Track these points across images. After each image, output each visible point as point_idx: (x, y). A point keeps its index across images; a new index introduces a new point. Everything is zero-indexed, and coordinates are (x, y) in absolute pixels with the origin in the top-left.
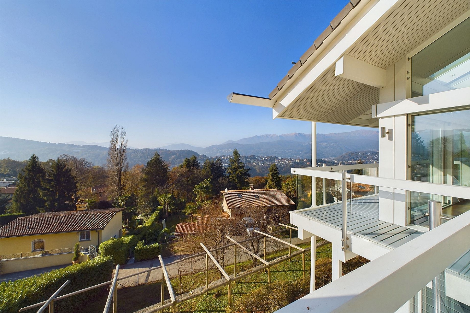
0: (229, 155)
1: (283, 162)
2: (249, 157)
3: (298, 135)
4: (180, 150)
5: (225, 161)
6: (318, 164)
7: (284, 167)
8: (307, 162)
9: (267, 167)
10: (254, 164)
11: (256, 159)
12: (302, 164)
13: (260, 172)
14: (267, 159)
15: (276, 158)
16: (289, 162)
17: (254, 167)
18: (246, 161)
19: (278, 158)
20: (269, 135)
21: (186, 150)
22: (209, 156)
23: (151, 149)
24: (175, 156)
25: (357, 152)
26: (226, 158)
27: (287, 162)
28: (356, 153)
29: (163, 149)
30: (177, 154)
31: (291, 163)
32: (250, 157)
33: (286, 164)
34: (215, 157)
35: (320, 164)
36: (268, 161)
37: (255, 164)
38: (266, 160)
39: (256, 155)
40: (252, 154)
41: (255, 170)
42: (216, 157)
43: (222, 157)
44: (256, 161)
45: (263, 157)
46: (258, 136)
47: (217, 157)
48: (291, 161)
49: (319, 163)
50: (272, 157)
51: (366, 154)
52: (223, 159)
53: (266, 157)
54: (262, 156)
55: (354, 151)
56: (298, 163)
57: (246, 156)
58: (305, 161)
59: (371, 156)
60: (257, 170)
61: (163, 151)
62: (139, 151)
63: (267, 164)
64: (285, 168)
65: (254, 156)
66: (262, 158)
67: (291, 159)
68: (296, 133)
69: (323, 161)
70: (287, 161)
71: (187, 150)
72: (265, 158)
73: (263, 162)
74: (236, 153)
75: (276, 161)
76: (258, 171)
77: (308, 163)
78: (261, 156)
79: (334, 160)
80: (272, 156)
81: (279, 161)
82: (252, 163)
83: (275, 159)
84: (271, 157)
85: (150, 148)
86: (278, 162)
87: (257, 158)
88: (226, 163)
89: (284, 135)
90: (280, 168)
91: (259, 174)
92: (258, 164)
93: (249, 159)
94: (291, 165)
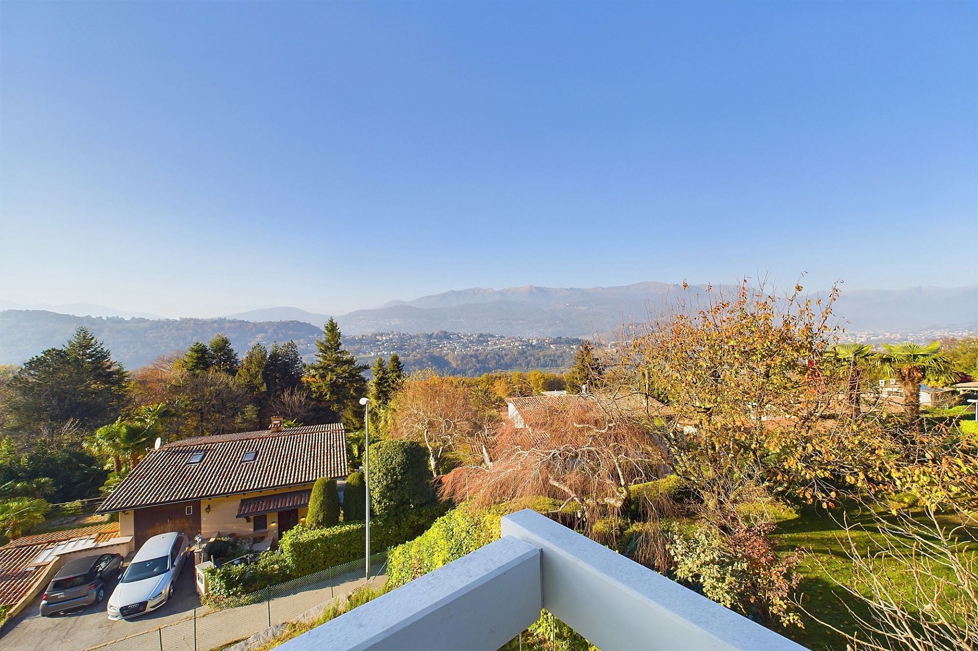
0: (392, 332)
1: (504, 345)
2: (434, 336)
3: (534, 290)
5: (383, 344)
6: (571, 347)
7: (506, 355)
8: (550, 344)
9: (471, 356)
10: (445, 350)
11: (450, 339)
12: (540, 347)
13: (458, 365)
14: (472, 338)
15: (492, 336)
16: (517, 344)
17: (444, 356)
18: (429, 344)
19: (495, 337)
20: (479, 290)
24: (264, 334)
26: (384, 338)
27: (512, 344)
29: (232, 318)
30: (269, 331)
31: (520, 347)
32: (437, 335)
33: (510, 350)
34: (360, 337)
35: (574, 347)
36: (474, 343)
37: (448, 349)
38: (471, 342)
39: (449, 331)
40: (443, 330)
42: (363, 336)
43: (376, 335)
44: (450, 343)
45: (465, 335)
46: (455, 291)
47: (365, 336)
48: (521, 342)
49: (572, 345)
50: (482, 334)
52: (378, 341)
53: (471, 336)
54: (462, 333)
56: (535, 346)
57: (429, 334)
58: (547, 341)
60: (450, 363)
61: (232, 325)
62: (169, 326)
63: (473, 350)
64: (508, 357)
65: (445, 333)
66: (462, 337)
67: (519, 338)
68: (531, 286)
69: (580, 341)
70: (512, 342)
71: (293, 322)
72: (469, 336)
73: (465, 346)
75: (490, 343)
76: (454, 365)
77: (551, 346)
78: (459, 333)
79: (600, 339)
80: (481, 332)
81: (497, 342)
82: (441, 348)
83: (489, 339)
84: (481, 335)
85: (200, 318)
86: (495, 344)
87: (451, 336)
88: (384, 348)
89: (509, 290)
90: (499, 356)
91: (455, 370)
92: (453, 350)
93: (436, 341)
94: (520, 351)
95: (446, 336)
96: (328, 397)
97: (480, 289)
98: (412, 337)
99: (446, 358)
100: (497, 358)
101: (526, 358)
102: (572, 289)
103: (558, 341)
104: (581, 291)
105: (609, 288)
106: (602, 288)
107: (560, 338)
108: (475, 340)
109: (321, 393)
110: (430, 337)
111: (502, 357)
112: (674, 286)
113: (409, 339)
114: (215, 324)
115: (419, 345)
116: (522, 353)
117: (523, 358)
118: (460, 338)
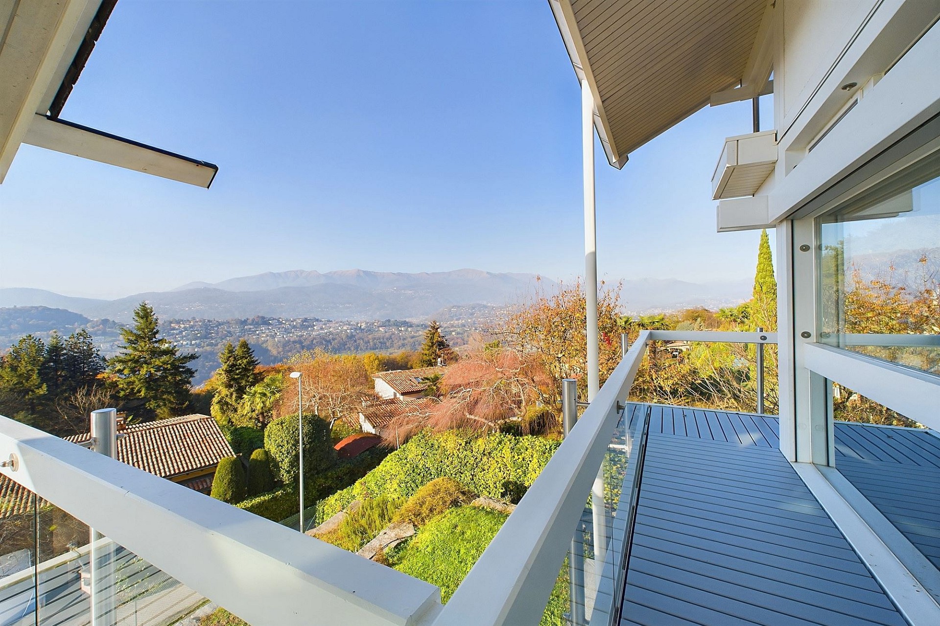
0: (194, 319)
1: (331, 330)
2: (249, 321)
3: (362, 274)
4: (9, 309)
5: (181, 332)
6: (400, 329)
7: (334, 339)
8: (379, 327)
9: (294, 342)
10: (263, 337)
11: (270, 324)
12: (369, 330)
13: (279, 353)
14: (295, 323)
15: (317, 320)
16: (345, 328)
17: (263, 343)
18: (243, 331)
19: (321, 321)
20: (302, 272)
21: (32, 307)
25: (460, 307)
26: (182, 326)
27: (340, 328)
28: (459, 307)
31: (348, 331)
32: (253, 320)
33: (338, 334)
35: (403, 329)
36: (298, 328)
37: (267, 335)
38: (294, 327)
39: (268, 316)
40: (260, 315)
41: (267, 351)
43: (171, 323)
44: (269, 329)
45: (287, 320)
46: (273, 273)
48: (349, 325)
49: (401, 327)
50: (306, 319)
51: (474, 308)
52: (174, 329)
53: (294, 320)
54: (283, 316)
55: (455, 304)
56: (364, 329)
57: (243, 320)
58: (376, 324)
59: (480, 311)
60: (270, 350)
63: (297, 336)
64: (336, 341)
65: (263, 318)
66: (284, 322)
67: (347, 321)
68: (359, 270)
69: (408, 323)
70: (340, 325)
71: (37, 308)
72: (292, 321)
73: (287, 331)
75: (315, 328)
76: (274, 352)
77: (381, 329)
78: (280, 318)
79: (425, 320)
80: (306, 317)
81: (324, 327)
82: (258, 334)
83: (315, 323)
84: (306, 320)
86: (322, 329)
87: (271, 322)
88: (182, 337)
89: (335, 273)
90: (326, 341)
91: (276, 358)
92: (273, 337)
93: (252, 327)
94: (349, 335)
95: (265, 322)
96: (142, 393)
97: (304, 271)
98: (220, 324)
99: (264, 345)
100: (324, 343)
101: (355, 341)
102: (399, 274)
103: (387, 324)
104: (408, 276)
105: (433, 273)
106: (427, 273)
107: (389, 321)
108: (298, 326)
109: (133, 389)
110: (244, 322)
111: (329, 341)
112: (488, 273)
113: (217, 326)
115: (229, 332)
116: (351, 337)
117: (352, 342)
118: (281, 323)
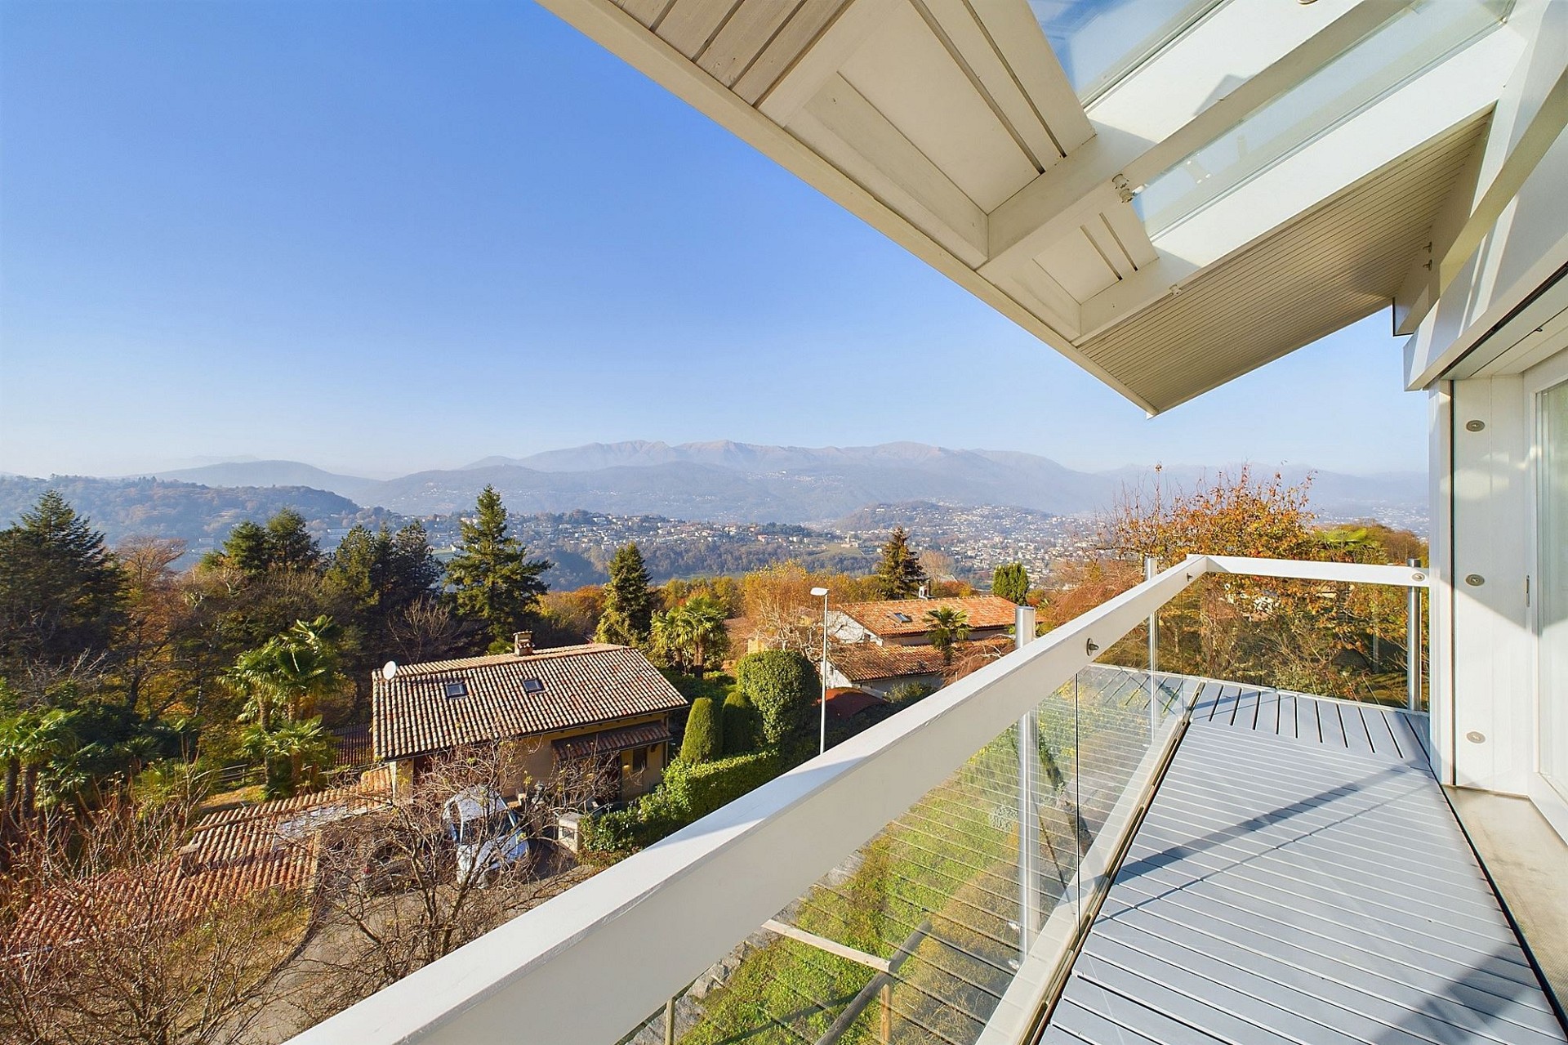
1: (683, 535)
2: (566, 518)
3: (732, 447)
4: (266, 489)
6: (791, 539)
7: (687, 551)
8: (757, 534)
10: (584, 542)
11: (594, 524)
12: (742, 539)
13: (605, 568)
14: (630, 523)
15: (663, 520)
16: (704, 534)
17: (583, 553)
18: (556, 532)
19: (669, 521)
20: (642, 443)
21: (293, 487)
22: (402, 515)
23: (102, 479)
24: (238, 510)
25: (891, 505)
27: (697, 534)
28: (889, 506)
29: (172, 479)
30: (249, 505)
31: (709, 538)
32: (571, 516)
33: (693, 542)
34: (431, 518)
35: (795, 539)
36: (634, 531)
37: (590, 541)
38: (629, 529)
39: (592, 510)
40: (581, 508)
41: (589, 564)
42: (436, 516)
43: (461, 515)
44: (592, 530)
45: (619, 518)
46: (600, 445)
47: (440, 516)
48: (711, 530)
49: (792, 536)
50: (647, 517)
51: (915, 509)
53: (630, 519)
54: (613, 512)
55: (883, 501)
56: (733, 537)
57: (557, 515)
58: (752, 529)
59: (925, 514)
60: (593, 565)
61: (170, 492)
62: (26, 490)
63: (632, 542)
64: (690, 554)
65: (585, 513)
66: (614, 520)
67: (709, 523)
68: (728, 442)
69: (803, 530)
70: (697, 530)
72: (626, 520)
73: (619, 535)
74: (490, 503)
75: (660, 531)
76: (599, 567)
77: (760, 537)
78: (609, 514)
79: (832, 526)
80: (646, 514)
81: (672, 530)
82: (577, 538)
83: (659, 524)
84: (646, 519)
85: (98, 477)
86: (670, 533)
87: (595, 519)
89: (691, 447)
90: (675, 553)
91: (601, 575)
92: (598, 543)
93: (568, 526)
94: (711, 545)
95: (586, 518)
97: (644, 442)
98: (525, 520)
99: (586, 555)
100: (672, 555)
101: (720, 556)
102: (791, 449)
103: (770, 530)
104: (806, 453)
105: (847, 449)
106: (837, 449)
107: (774, 525)
108: (635, 527)
110: (559, 519)
111: (680, 554)
112: (940, 449)
113: (521, 523)
114: (132, 489)
115: (537, 533)
116: (713, 548)
117: (715, 557)
118: (610, 522)
